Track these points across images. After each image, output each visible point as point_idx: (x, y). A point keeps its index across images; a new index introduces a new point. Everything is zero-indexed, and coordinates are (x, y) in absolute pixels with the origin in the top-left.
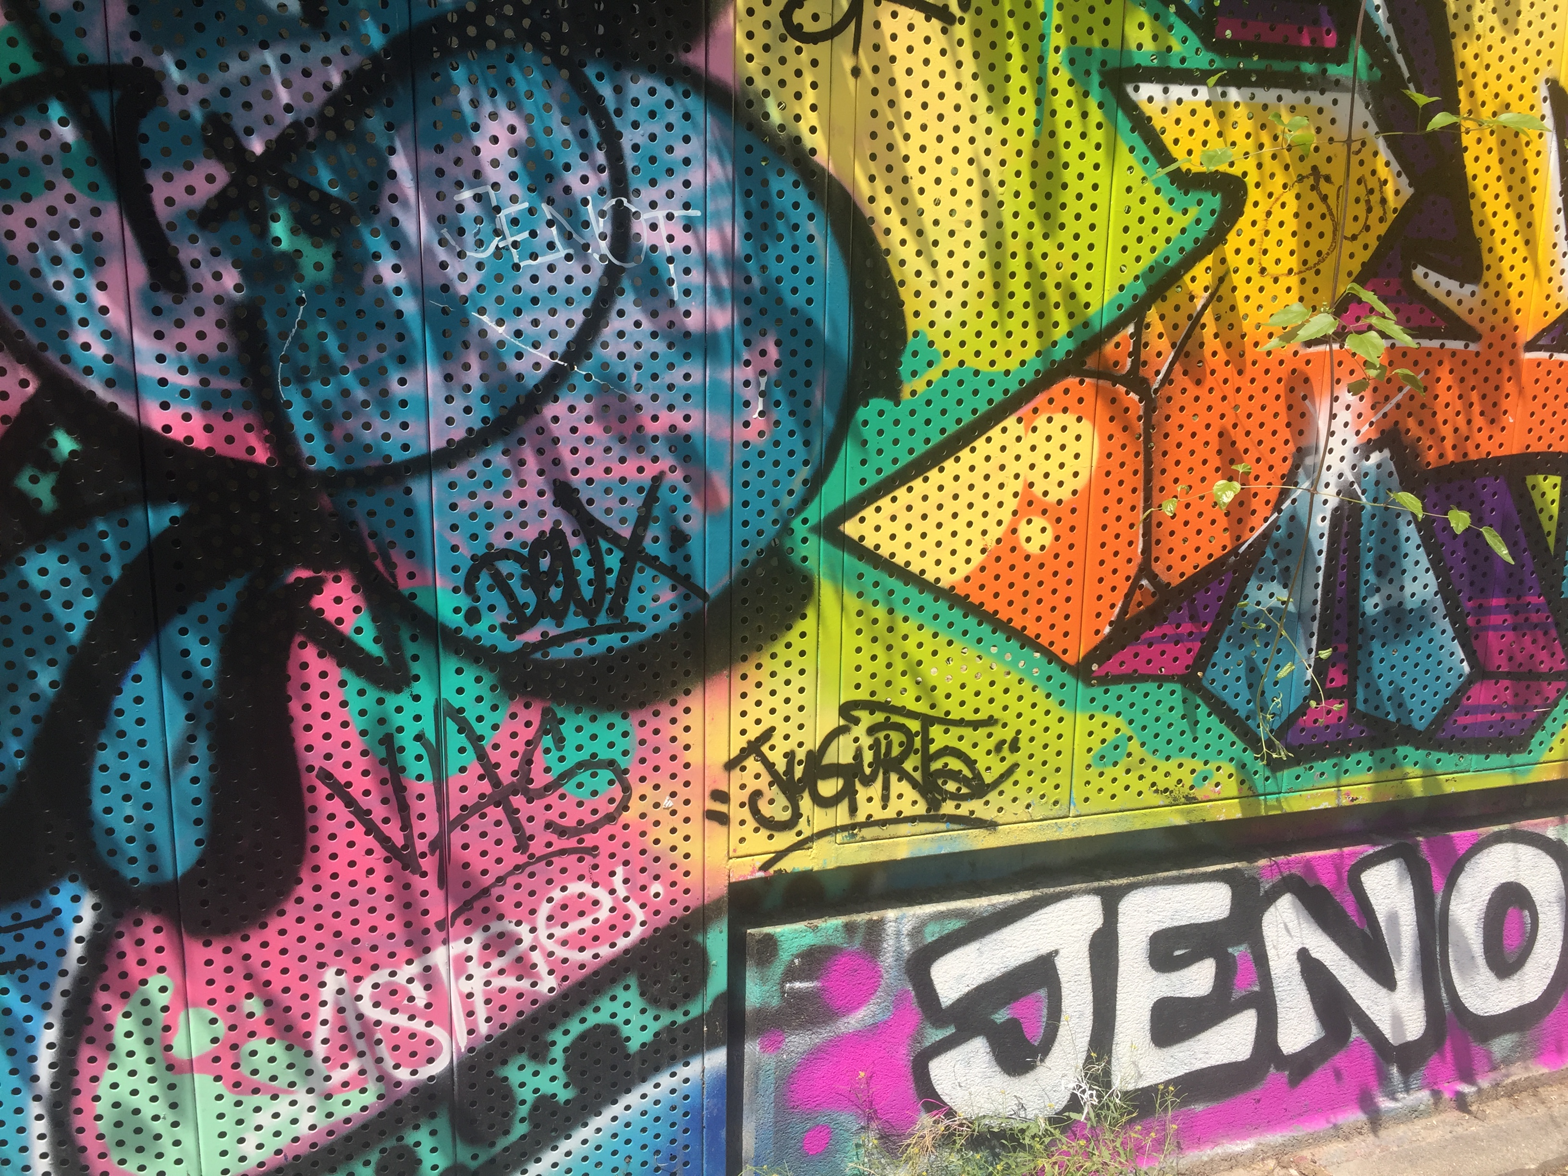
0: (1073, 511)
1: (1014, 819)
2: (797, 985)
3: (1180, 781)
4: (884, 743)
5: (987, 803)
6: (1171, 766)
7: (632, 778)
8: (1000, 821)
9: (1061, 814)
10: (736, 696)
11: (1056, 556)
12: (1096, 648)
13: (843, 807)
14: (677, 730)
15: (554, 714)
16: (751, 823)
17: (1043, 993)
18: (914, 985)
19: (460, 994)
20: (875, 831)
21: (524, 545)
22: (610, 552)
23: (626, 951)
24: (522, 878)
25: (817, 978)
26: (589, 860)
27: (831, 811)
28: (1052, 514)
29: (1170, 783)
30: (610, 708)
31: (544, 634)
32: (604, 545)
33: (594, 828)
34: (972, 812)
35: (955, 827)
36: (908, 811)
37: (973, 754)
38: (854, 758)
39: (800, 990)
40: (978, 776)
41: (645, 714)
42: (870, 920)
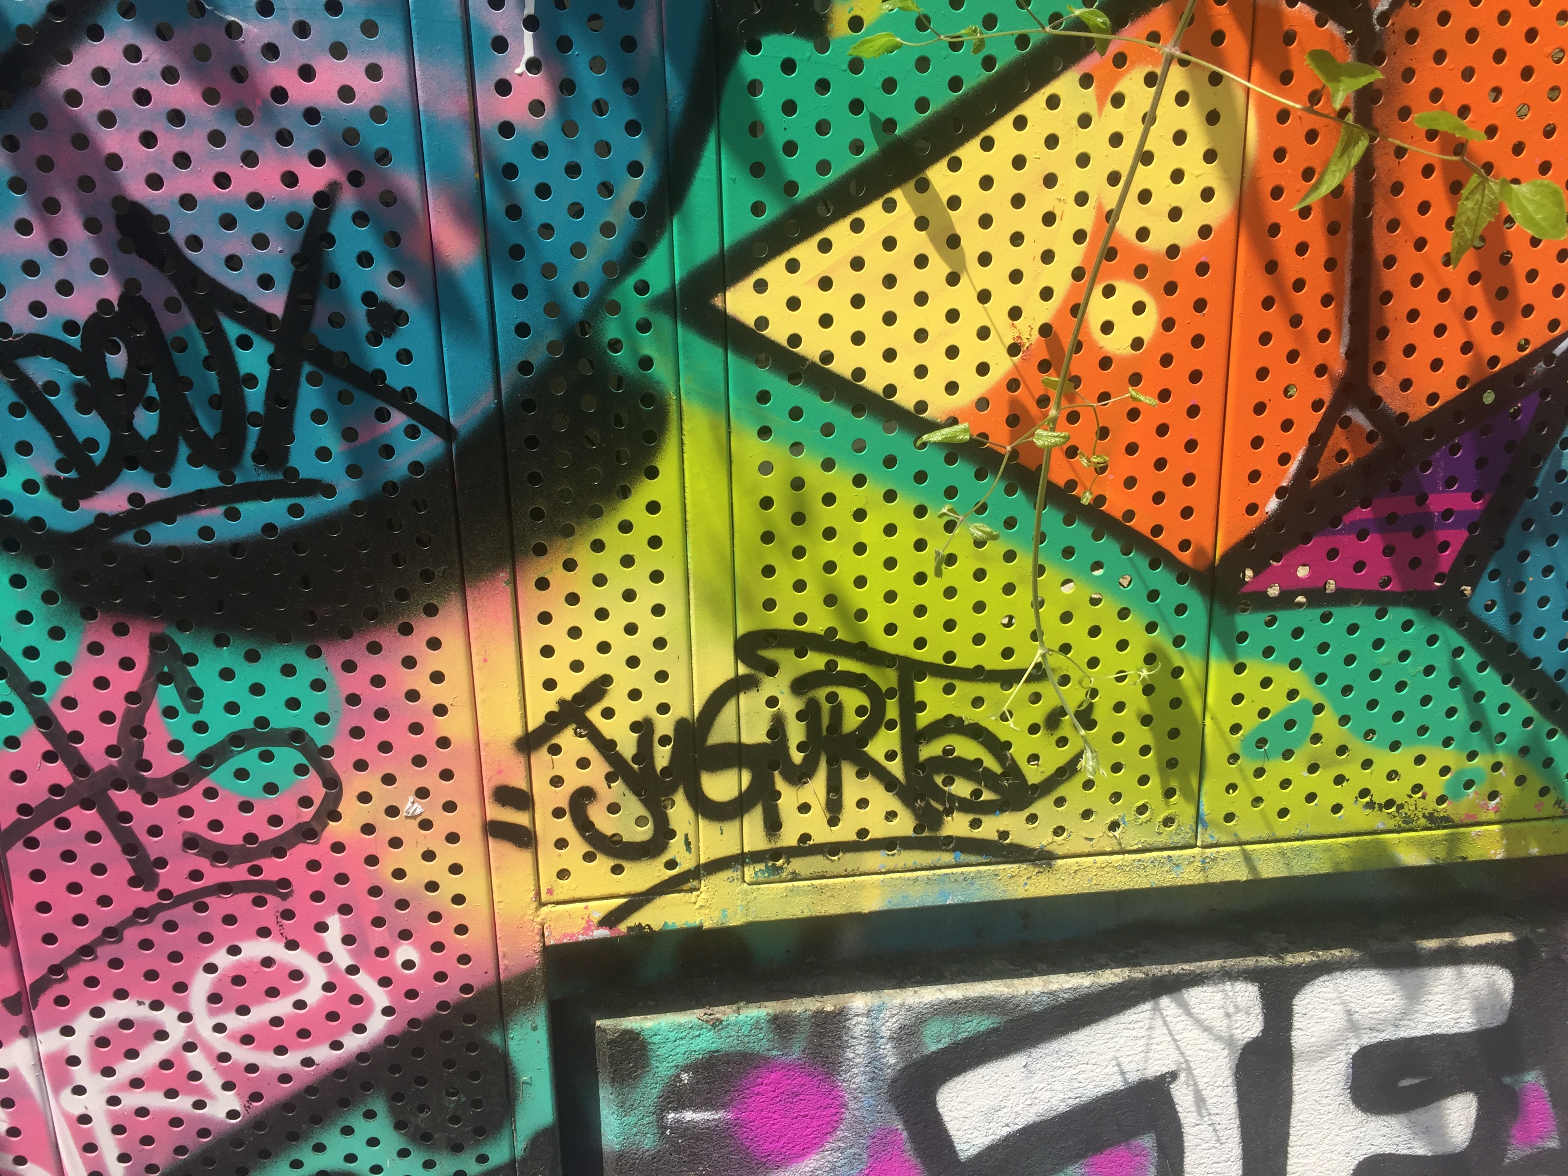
0: (1202, 269)
1: (1087, 848)
2: (689, 1115)
3: (1417, 788)
4: (826, 707)
5: (1032, 818)
6: (1402, 759)
7: (341, 763)
8: (1060, 851)
9: (1177, 840)
10: (529, 620)
11: (1166, 360)
12: (1249, 540)
13: (754, 821)
14: (418, 679)
15: (176, 648)
16: (578, 846)
17: (1147, 1142)
18: (906, 1122)
19: (67, 1116)
20: (818, 863)
21: (70, 327)
22: (245, 343)
23: (362, 1056)
24: (152, 930)
25: (724, 1106)
26: (274, 903)
27: (731, 828)
28: (1158, 275)
29: (1399, 790)
30: (283, 637)
31: (135, 499)
32: (233, 330)
33: (278, 850)
34: (1004, 835)
35: (972, 858)
36: (879, 830)
37: (1002, 731)
38: (770, 734)
39: (692, 1126)
40: (1013, 770)
41: (354, 649)
42: (819, 1013)
